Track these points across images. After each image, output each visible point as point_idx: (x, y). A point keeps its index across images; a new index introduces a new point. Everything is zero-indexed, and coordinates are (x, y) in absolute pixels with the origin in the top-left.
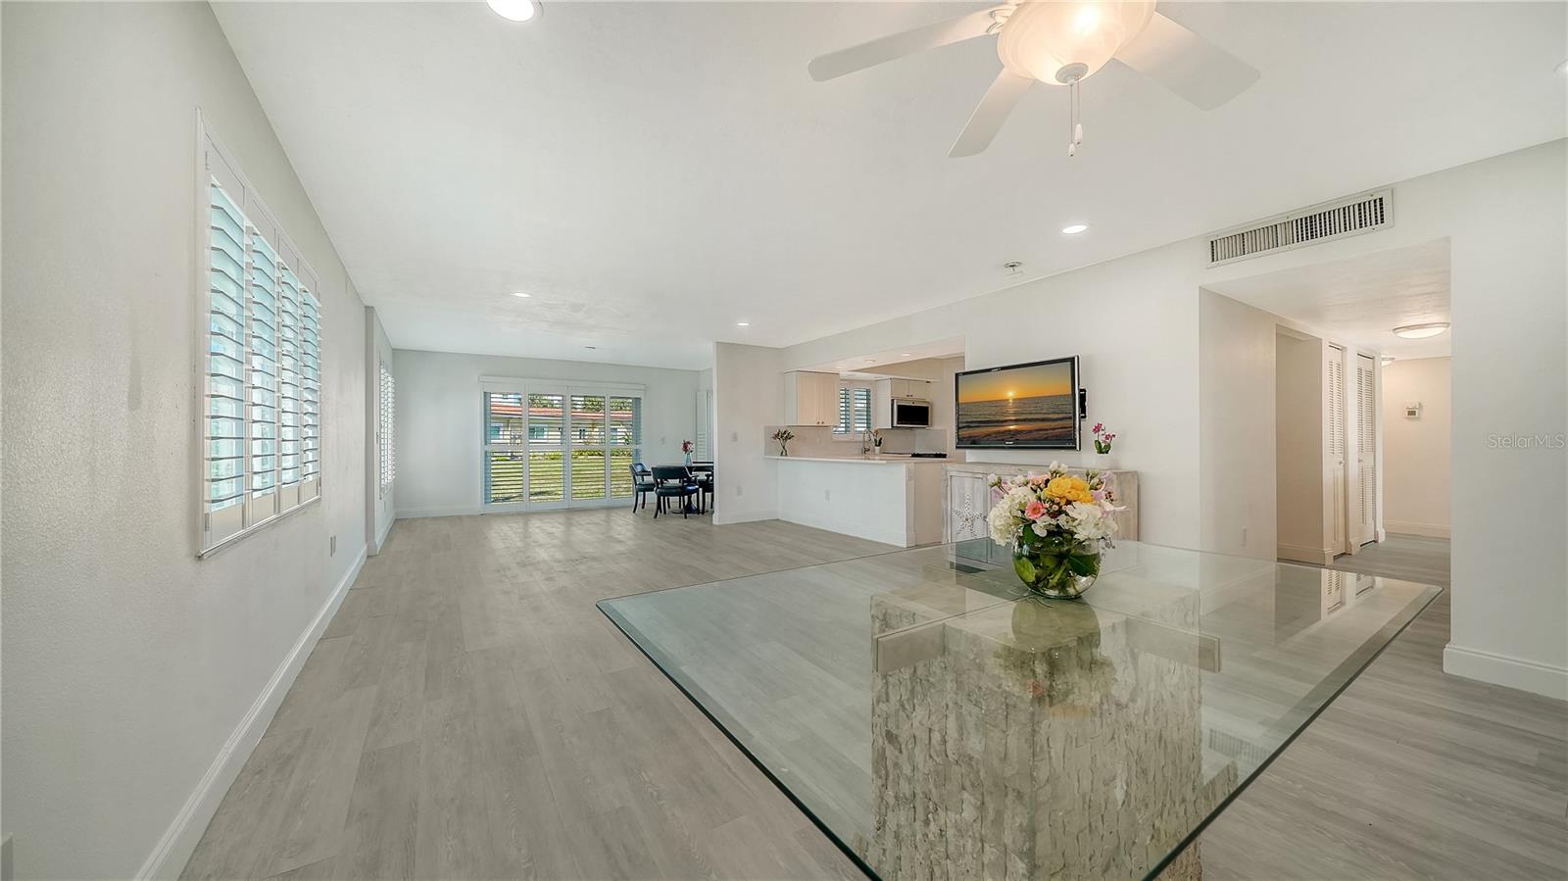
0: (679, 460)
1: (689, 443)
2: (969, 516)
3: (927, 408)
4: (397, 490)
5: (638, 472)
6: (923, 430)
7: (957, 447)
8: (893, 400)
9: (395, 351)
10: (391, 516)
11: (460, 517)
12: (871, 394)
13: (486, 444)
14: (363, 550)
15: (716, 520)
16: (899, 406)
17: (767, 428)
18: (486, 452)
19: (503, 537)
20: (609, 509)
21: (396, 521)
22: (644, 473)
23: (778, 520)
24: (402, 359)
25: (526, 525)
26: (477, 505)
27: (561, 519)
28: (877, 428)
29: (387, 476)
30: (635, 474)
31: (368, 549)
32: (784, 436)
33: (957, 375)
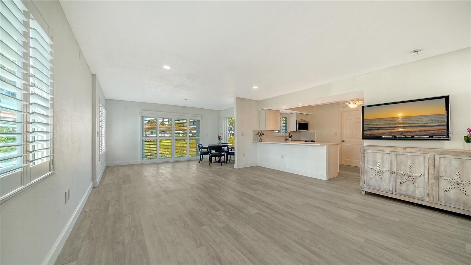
0: (216, 143)
1: (220, 136)
2: (380, 171)
3: (307, 124)
4: (107, 155)
5: (200, 147)
6: (305, 132)
7: (363, 139)
8: (297, 121)
9: (106, 99)
10: (105, 166)
11: (132, 165)
12: (288, 119)
13: (142, 137)
14: (91, 185)
15: (236, 166)
16: (299, 123)
17: (254, 131)
18: (142, 140)
19: (149, 172)
20: (189, 161)
21: (107, 167)
22: (203, 148)
23: (257, 166)
24: (109, 103)
25: (158, 168)
26: (139, 160)
27: (170, 165)
28: (290, 131)
29: (102, 149)
30: (200, 148)
31: (93, 184)
32: (260, 134)
33: (363, 107)
